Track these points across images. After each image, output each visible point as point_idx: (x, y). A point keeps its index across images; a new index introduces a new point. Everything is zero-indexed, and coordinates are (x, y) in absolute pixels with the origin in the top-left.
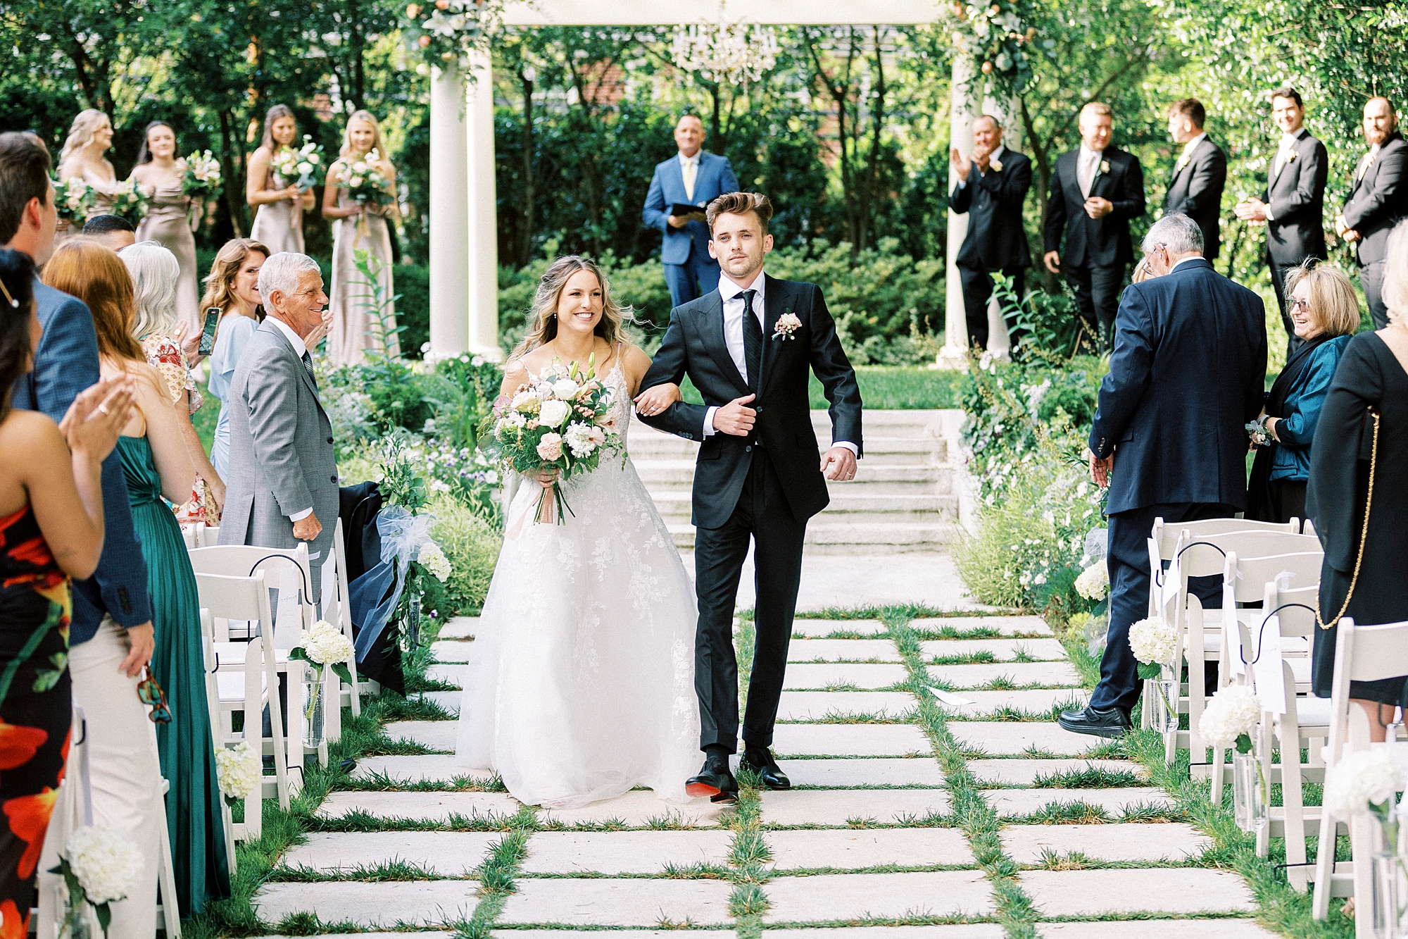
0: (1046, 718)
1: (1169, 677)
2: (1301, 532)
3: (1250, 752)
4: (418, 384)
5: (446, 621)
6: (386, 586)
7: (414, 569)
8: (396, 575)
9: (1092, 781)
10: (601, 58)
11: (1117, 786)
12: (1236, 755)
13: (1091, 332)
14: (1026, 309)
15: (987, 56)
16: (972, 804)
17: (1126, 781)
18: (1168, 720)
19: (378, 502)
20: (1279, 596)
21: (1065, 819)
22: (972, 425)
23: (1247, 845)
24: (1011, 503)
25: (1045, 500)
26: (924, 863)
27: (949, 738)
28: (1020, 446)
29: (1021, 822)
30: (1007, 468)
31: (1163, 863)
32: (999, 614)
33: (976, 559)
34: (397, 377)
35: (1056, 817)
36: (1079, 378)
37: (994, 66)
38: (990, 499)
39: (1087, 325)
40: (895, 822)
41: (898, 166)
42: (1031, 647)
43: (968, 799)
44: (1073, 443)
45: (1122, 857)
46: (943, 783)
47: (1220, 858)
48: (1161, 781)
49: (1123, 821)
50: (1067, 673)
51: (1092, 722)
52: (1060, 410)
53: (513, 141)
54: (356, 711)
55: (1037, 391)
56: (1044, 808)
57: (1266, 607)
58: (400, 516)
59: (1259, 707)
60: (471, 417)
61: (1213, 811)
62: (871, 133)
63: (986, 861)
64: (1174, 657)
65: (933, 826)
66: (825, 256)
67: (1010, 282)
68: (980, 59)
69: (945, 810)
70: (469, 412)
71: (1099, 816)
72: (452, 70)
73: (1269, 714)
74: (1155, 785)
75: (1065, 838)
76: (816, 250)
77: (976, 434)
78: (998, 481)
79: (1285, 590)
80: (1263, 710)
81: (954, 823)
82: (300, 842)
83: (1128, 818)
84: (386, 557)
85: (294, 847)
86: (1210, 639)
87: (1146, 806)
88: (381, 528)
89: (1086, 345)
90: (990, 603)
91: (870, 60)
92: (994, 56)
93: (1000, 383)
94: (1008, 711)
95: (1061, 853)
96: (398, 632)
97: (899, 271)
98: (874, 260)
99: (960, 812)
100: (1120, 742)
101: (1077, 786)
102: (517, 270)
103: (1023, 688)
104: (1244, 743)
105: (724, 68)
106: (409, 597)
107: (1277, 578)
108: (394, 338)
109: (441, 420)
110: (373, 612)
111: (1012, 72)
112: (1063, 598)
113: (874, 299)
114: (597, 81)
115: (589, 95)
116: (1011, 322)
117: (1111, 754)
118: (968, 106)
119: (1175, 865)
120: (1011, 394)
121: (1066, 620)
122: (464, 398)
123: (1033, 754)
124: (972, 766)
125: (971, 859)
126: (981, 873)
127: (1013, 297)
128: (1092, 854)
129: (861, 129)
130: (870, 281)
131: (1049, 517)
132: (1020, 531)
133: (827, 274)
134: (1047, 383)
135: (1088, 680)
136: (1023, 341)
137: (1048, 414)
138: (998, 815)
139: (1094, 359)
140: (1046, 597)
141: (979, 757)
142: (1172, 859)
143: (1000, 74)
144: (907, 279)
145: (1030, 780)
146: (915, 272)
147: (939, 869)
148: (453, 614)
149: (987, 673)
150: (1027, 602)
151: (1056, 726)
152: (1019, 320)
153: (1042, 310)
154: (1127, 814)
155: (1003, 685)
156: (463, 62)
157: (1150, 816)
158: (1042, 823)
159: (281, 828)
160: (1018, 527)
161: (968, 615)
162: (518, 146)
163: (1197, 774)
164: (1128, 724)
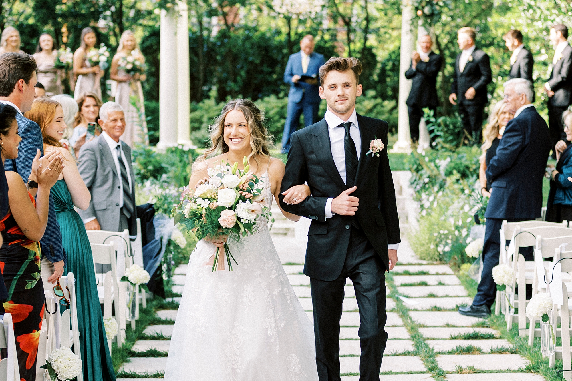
0: (453, 310)
1: (510, 291)
2: (568, 227)
3: (548, 321)
4: (158, 158)
5: (177, 266)
6: (157, 250)
7: (170, 242)
8: (161, 245)
9: (475, 337)
11: (486, 339)
12: (542, 323)
13: (469, 137)
14: (439, 125)
15: (420, 7)
16: (423, 345)
17: (491, 337)
18: (510, 310)
19: (153, 212)
20: (561, 254)
21: (464, 352)
22: (414, 179)
23: (545, 363)
24: (434, 214)
25: (449, 212)
26: (405, 370)
27: (410, 318)
28: (436, 188)
29: (445, 354)
30: (431, 198)
31: (508, 371)
32: (428, 264)
33: (418, 239)
34: (149, 154)
35: (460, 352)
36: (463, 157)
37: (423, 13)
38: (424, 213)
39: (467, 133)
40: (390, 354)
41: (374, 56)
42: (444, 279)
43: (422, 344)
44: (461, 187)
45: (491, 368)
46: (409, 337)
47: (533, 369)
48: (506, 337)
49: (489, 353)
50: (461, 290)
51: (474, 311)
52: (455, 172)
54: (145, 305)
55: (444, 163)
56: (455, 348)
57: (555, 260)
58: (163, 218)
59: (552, 302)
60: (184, 174)
61: (530, 349)
62: (362, 41)
63: (431, 370)
64: (512, 282)
65: (406, 355)
67: (432, 113)
68: (417, 9)
69: (411, 349)
70: (183, 171)
71: (479, 351)
72: (171, 12)
73: (556, 305)
74: (503, 338)
75: (465, 360)
77: (416, 183)
78: (427, 204)
79: (563, 252)
80: (554, 303)
81: (416, 354)
82: (127, 361)
83: (492, 352)
84: (157, 237)
85: (125, 364)
86: (528, 274)
87: (500, 347)
88: (155, 223)
89: (466, 142)
90: (424, 259)
91: (361, 6)
92: (423, 8)
93: (427, 159)
94: (435, 307)
95: (464, 367)
96: (162, 270)
97: (375, 107)
98: (364, 101)
99: (418, 349)
100: (486, 320)
101: (469, 339)
102: (198, 104)
103: (442, 297)
104: (545, 317)
105: (297, 12)
106: (167, 255)
107: (560, 246)
108: (147, 137)
109: (171, 174)
110: (151, 261)
111: (432, 15)
112: (457, 257)
115: (230, 22)
116: (431, 132)
117: (482, 325)
118: (411, 31)
119: (514, 371)
120: (432, 165)
121: (459, 267)
122: (181, 165)
123: (448, 325)
124: (421, 330)
125: (425, 369)
126: (429, 375)
127: (433, 120)
128: (477, 367)
130: (362, 110)
131: (452, 221)
132: (438, 227)
134: (448, 160)
135: (471, 294)
136: (438, 140)
137: (449, 173)
138: (435, 351)
139: (469, 149)
140: (450, 257)
141: (424, 326)
142: (512, 369)
143: (425, 16)
144: (379, 110)
145: (448, 336)
146: (382, 106)
147: (410, 373)
148: (180, 263)
149: (424, 290)
150: (442, 259)
151: (457, 313)
152: (436, 130)
153: (447, 126)
154: (492, 351)
155: (432, 296)
156: (176, 8)
157: (501, 351)
158: (454, 354)
159: (119, 355)
160: (438, 225)
161: (415, 264)
162: (196, 46)
163: (522, 333)
164: (490, 312)
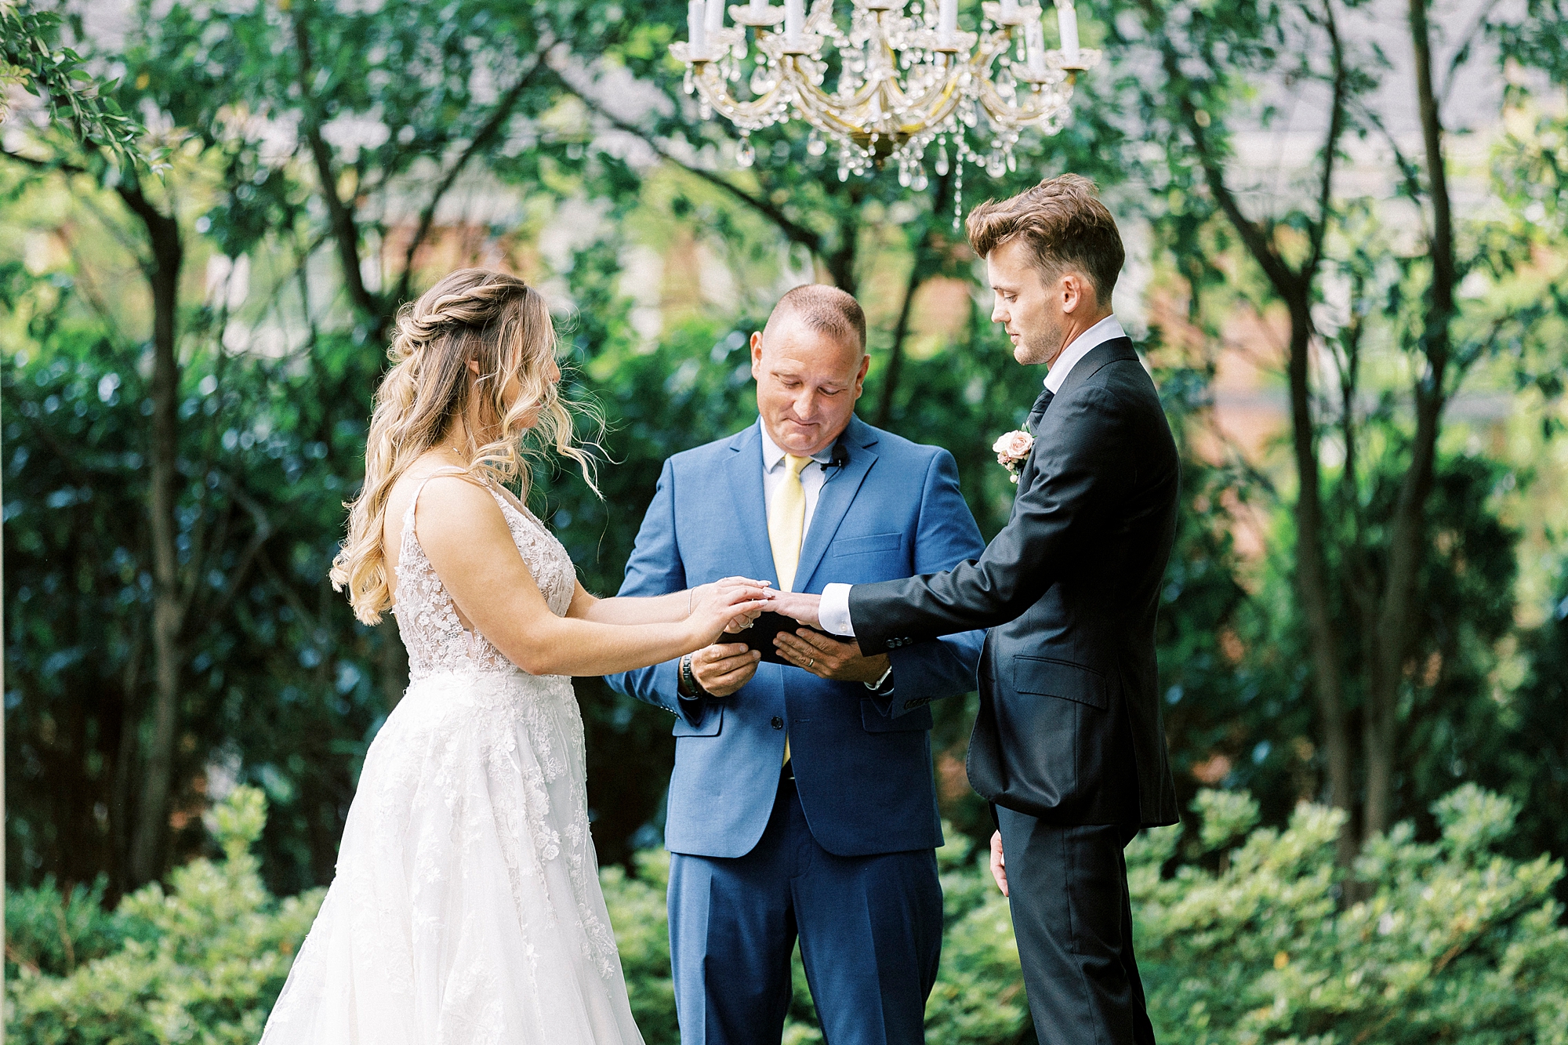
10: (434, 142)
53: (117, 443)
62: (1406, 422)
66: (1242, 857)
76: (1212, 834)
98: (1421, 872)
102: (109, 903)
113: (1422, 1017)
114: (413, 220)
129: (1367, 398)
130: (1408, 950)
133: (1251, 926)
144: (1544, 943)
162: (132, 461)
